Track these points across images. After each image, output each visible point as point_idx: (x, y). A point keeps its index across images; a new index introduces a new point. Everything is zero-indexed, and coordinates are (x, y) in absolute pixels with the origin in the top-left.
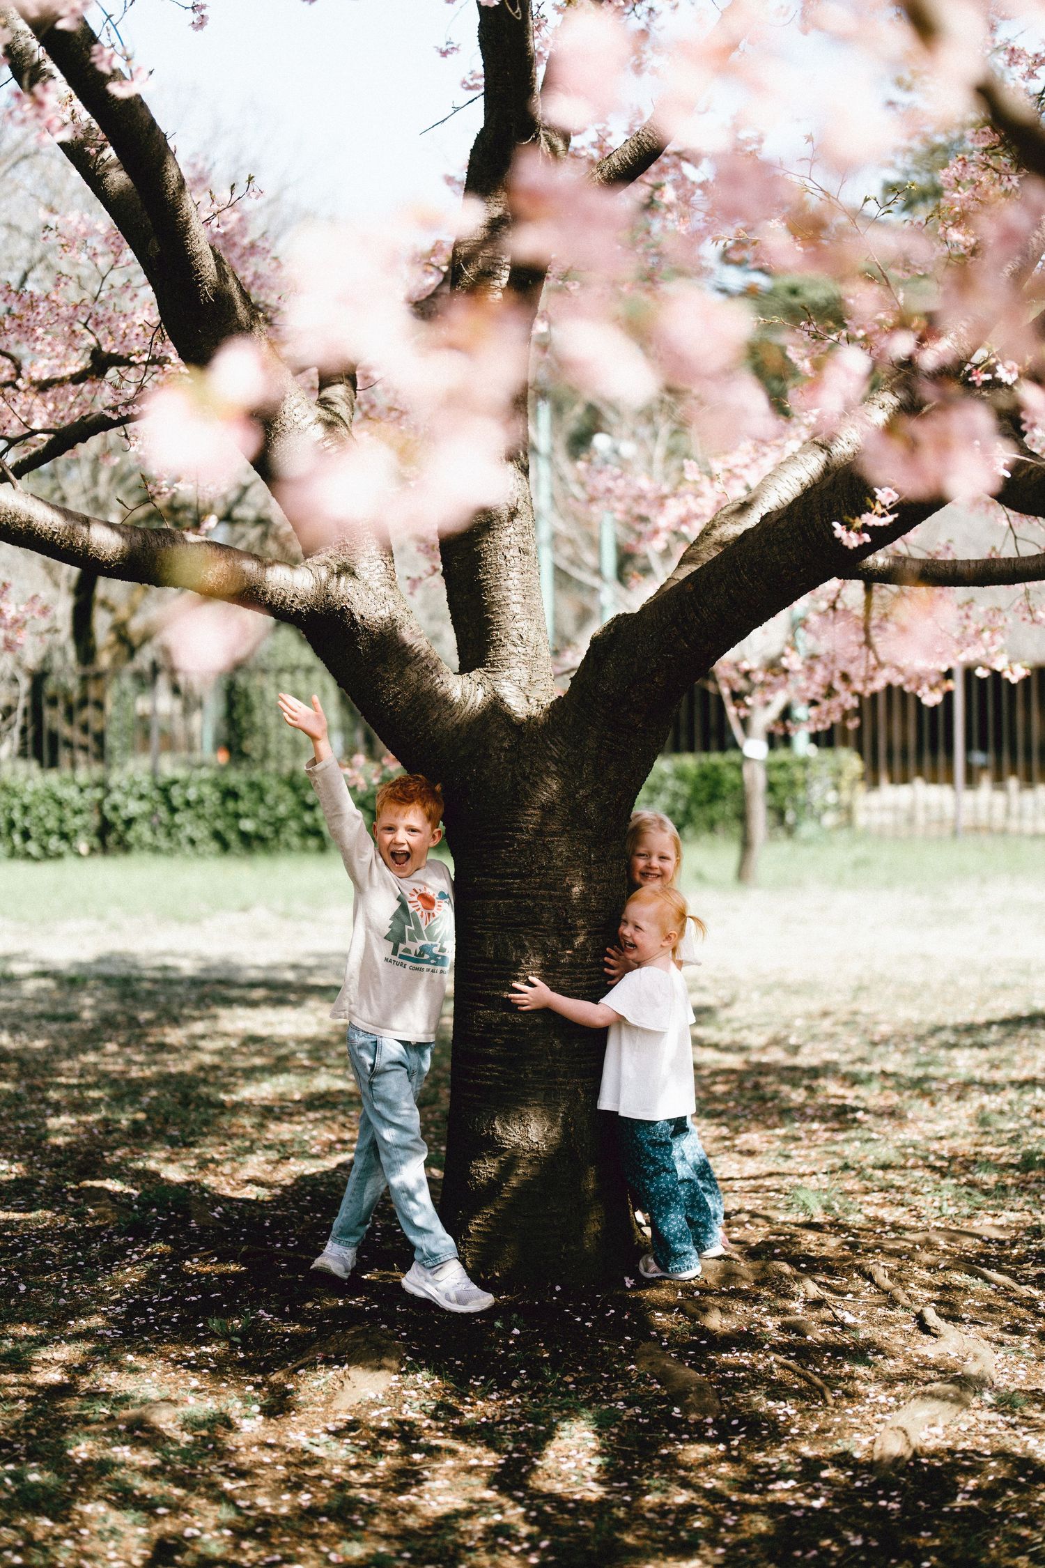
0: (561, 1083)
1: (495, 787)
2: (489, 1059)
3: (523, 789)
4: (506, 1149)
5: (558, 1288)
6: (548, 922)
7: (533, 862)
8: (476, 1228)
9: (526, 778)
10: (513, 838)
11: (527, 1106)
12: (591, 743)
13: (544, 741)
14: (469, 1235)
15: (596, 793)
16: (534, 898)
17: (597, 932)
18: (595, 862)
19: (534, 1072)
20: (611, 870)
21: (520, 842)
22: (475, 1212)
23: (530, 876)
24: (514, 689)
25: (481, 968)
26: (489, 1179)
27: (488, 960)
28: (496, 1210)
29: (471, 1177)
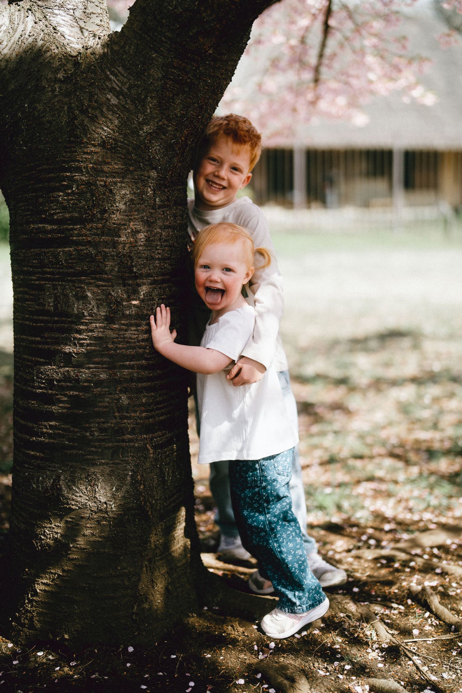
0: (131, 440)
1: (49, 122)
2: (51, 416)
3: (82, 124)
4: (71, 510)
5: (131, 649)
6: (112, 271)
7: (94, 206)
8: (43, 587)
9: (84, 112)
10: (71, 179)
11: (94, 465)
12: (156, 73)
13: (103, 71)
14: (36, 594)
15: (161, 130)
16: (95, 245)
17: (163, 282)
18: (160, 207)
19: (102, 430)
20: (175, 216)
21: (79, 183)
22: (42, 570)
23: (92, 221)
24: (68, 18)
25: (41, 321)
26: (55, 539)
27: (47, 313)
28: (63, 571)
29: (37, 537)
